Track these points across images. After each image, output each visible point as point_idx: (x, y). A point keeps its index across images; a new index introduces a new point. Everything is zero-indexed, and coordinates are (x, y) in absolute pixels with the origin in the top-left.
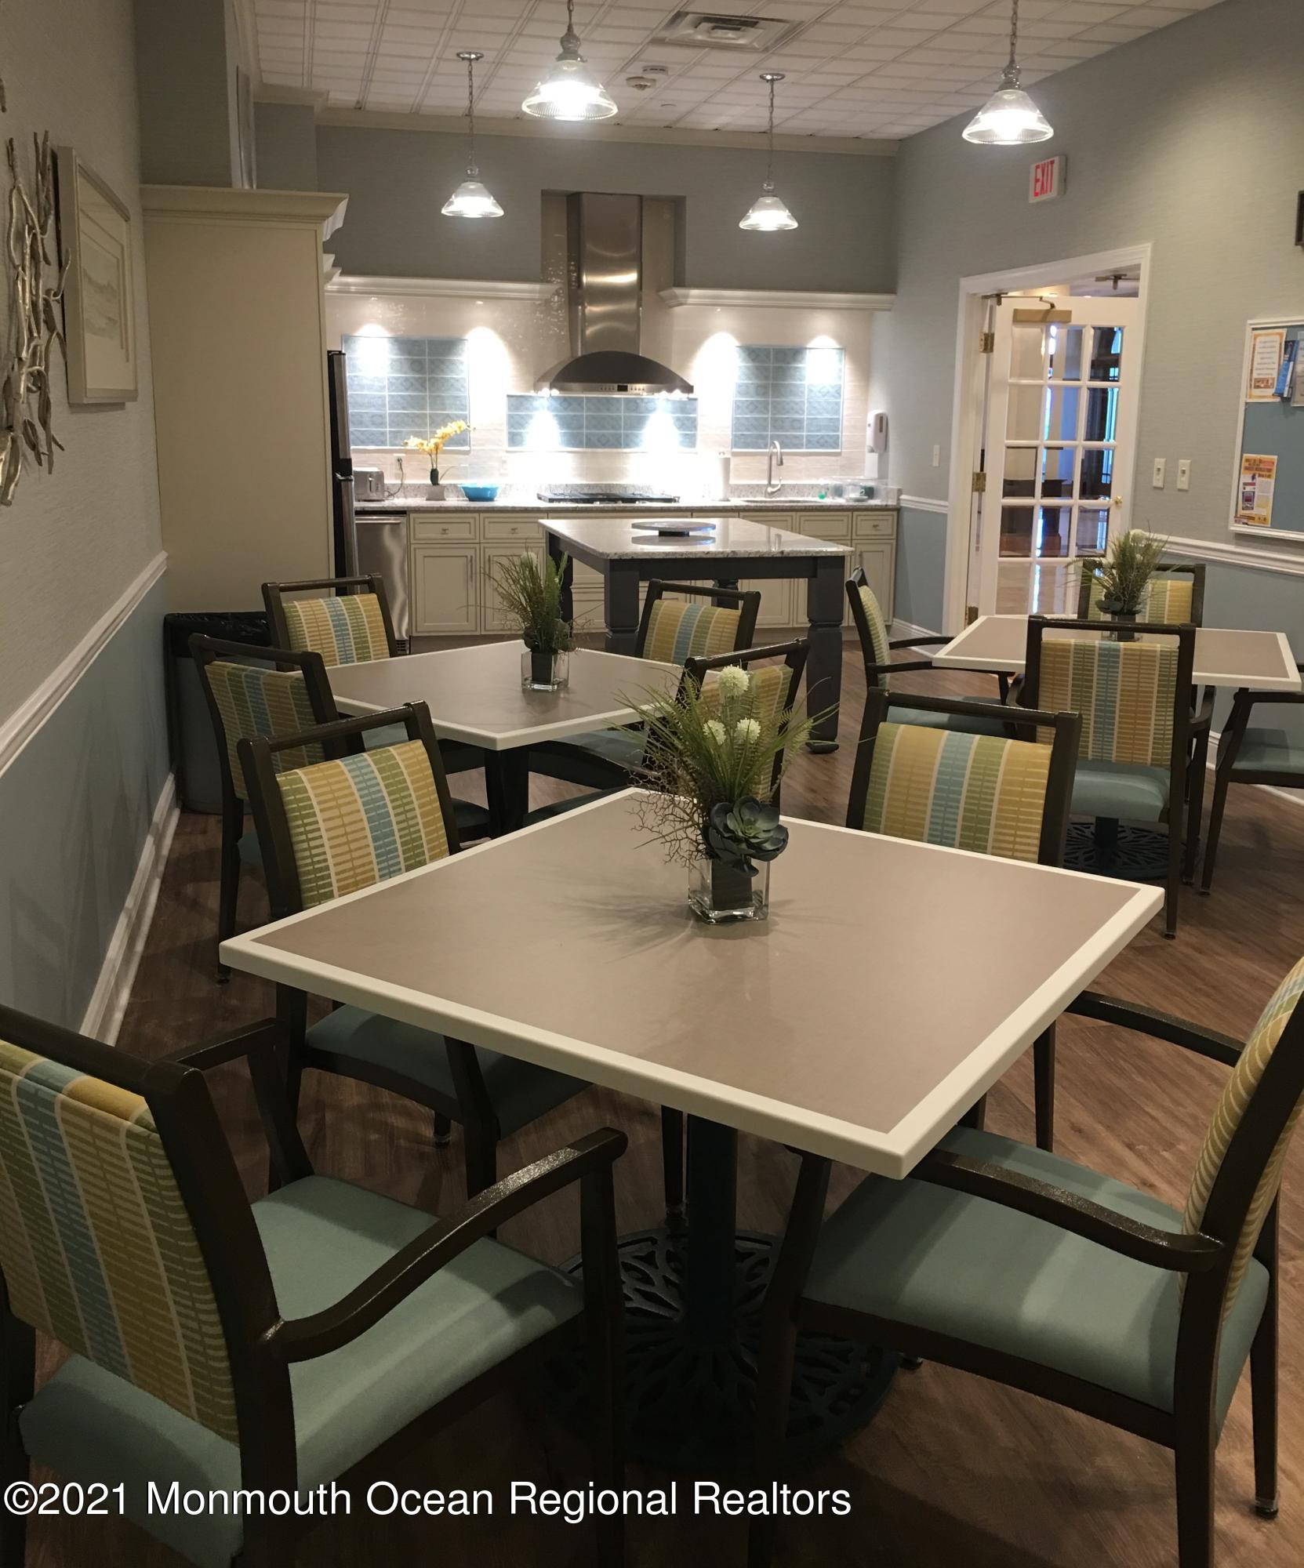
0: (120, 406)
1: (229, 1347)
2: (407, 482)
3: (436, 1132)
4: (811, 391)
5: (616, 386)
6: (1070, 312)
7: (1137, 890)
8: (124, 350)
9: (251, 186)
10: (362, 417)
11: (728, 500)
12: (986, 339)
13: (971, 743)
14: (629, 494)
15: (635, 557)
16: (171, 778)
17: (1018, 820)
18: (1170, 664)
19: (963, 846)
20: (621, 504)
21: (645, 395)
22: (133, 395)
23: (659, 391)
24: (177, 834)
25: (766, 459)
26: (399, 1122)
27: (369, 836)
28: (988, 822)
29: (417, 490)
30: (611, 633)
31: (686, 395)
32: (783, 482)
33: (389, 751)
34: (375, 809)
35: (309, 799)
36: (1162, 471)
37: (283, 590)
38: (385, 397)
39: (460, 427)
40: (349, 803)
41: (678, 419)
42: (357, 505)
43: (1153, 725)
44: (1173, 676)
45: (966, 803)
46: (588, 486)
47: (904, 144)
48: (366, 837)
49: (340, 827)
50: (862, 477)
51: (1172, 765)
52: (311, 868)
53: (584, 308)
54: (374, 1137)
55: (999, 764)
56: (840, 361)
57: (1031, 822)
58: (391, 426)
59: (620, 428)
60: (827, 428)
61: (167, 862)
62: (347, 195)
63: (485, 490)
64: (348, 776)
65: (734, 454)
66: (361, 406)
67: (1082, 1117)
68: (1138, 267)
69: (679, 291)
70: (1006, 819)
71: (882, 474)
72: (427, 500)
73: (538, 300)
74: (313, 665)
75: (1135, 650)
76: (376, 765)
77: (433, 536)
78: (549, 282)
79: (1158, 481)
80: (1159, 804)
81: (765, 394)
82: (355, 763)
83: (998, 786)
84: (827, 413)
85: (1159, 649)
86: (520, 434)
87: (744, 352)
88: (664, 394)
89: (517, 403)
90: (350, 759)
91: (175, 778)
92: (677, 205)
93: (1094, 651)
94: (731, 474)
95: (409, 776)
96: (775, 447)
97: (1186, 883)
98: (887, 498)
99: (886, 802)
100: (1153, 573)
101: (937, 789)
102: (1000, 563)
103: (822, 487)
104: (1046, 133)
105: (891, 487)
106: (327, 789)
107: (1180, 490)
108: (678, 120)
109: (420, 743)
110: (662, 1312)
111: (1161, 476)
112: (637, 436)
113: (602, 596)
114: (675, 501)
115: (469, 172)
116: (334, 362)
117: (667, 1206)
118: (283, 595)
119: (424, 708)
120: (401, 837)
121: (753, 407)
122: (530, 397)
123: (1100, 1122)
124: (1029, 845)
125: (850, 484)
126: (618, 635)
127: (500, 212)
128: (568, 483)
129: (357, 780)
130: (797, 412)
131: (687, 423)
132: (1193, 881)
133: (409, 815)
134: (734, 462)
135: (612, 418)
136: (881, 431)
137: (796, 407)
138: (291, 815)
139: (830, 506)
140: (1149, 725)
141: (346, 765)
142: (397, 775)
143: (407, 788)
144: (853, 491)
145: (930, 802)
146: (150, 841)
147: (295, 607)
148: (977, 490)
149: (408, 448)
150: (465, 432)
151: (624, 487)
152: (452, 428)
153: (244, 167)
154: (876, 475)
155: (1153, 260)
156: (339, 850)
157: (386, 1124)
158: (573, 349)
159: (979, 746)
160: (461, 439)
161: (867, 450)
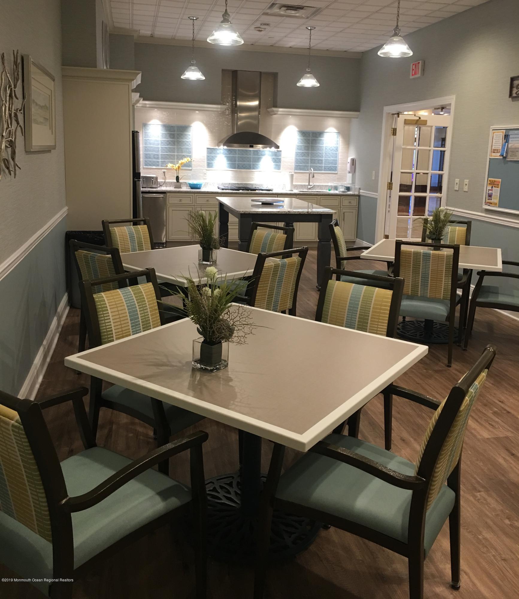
0: (49, 151)
1: (49, 506)
2: (167, 181)
3: (154, 434)
4: (326, 149)
5: (249, 145)
6: (427, 121)
7: (418, 347)
8: (51, 130)
9: (107, 67)
10: (150, 155)
11: (292, 191)
12: (394, 130)
13: (363, 289)
14: (253, 187)
15: (250, 213)
16: (66, 294)
17: (379, 319)
18: (450, 260)
19: (358, 329)
20: (250, 191)
21: (261, 149)
22: (54, 147)
23: (266, 148)
24: (67, 316)
25: (308, 175)
26: (140, 429)
27: (129, 319)
28: (368, 319)
29: (171, 184)
30: (240, 242)
31: (276, 149)
32: (314, 184)
33: (139, 287)
34: (131, 307)
35: (106, 304)
36: (458, 184)
37: (110, 223)
38: (159, 147)
39: (188, 160)
40: (121, 306)
41: (274, 158)
42: (142, 189)
43: (443, 283)
44: (451, 265)
45: (360, 312)
46: (238, 184)
47: (363, 53)
48: (127, 319)
49: (117, 315)
50: (345, 183)
51: (450, 299)
52: (105, 330)
53: (237, 114)
54: (131, 435)
55: (372, 297)
56: (338, 137)
57: (384, 320)
58: (161, 159)
59: (251, 162)
60: (332, 163)
61: (63, 327)
62: (141, 72)
63: (197, 185)
64: (122, 295)
65: (295, 173)
66: (150, 151)
67: (405, 435)
68: (450, 105)
69: (275, 109)
70: (375, 318)
71: (353, 182)
72: (175, 188)
73: (220, 111)
74: (115, 253)
75: (436, 254)
76: (133, 291)
77: (176, 202)
78: (224, 104)
79: (456, 188)
80: (445, 314)
81: (308, 150)
82: (125, 291)
83: (372, 306)
84: (332, 157)
85: (445, 254)
86: (212, 163)
87: (300, 133)
88: (268, 149)
89: (210, 151)
90: (122, 289)
91: (68, 295)
92: (275, 76)
93: (421, 254)
94: (294, 180)
95: (146, 296)
96: (311, 170)
97: (458, 346)
98: (355, 191)
99: (330, 310)
100: (449, 224)
101: (349, 306)
102: (398, 218)
103: (330, 186)
104: (409, 54)
105: (356, 187)
106: (113, 300)
107: (465, 192)
108: (275, 43)
109: (151, 284)
110: (233, 505)
111: (457, 186)
112: (257, 165)
113: (237, 227)
114: (271, 191)
115: (192, 62)
116: (135, 135)
117: (240, 464)
118: (110, 225)
119: (153, 270)
120: (141, 319)
121: (303, 154)
122: (216, 149)
123: (412, 437)
124: (383, 328)
125: (340, 186)
126: (243, 243)
127: (204, 78)
128: (230, 183)
129: (125, 297)
130: (320, 157)
131: (277, 160)
132: (461, 345)
133: (145, 311)
134: (295, 176)
135: (248, 158)
136: (353, 165)
137: (320, 155)
138: (98, 310)
139: (332, 194)
140: (442, 283)
141: (121, 291)
142: (141, 296)
143: (145, 301)
144: (342, 188)
145: (347, 311)
146: (55, 319)
147: (115, 229)
148: (389, 189)
149: (167, 167)
150: (190, 162)
151: (252, 185)
152: (185, 160)
153: (104, 59)
154: (351, 182)
155: (456, 102)
156: (116, 324)
157: (136, 430)
158: (233, 129)
159: (365, 290)
160: (188, 165)
161: (347, 172)
